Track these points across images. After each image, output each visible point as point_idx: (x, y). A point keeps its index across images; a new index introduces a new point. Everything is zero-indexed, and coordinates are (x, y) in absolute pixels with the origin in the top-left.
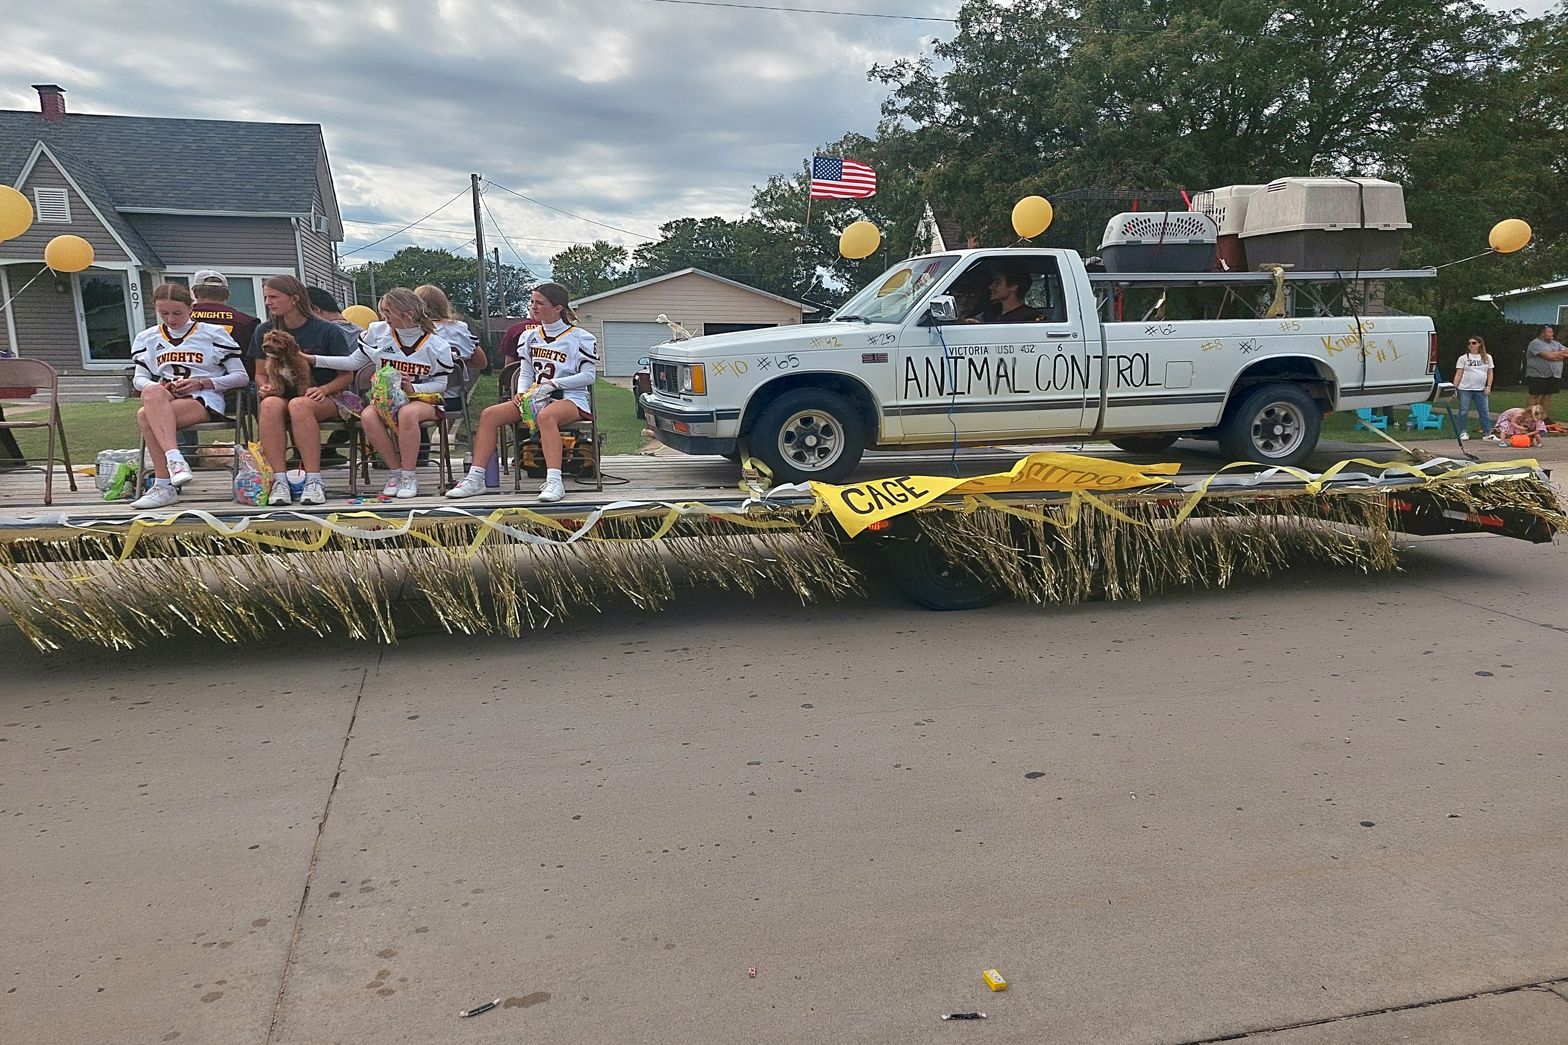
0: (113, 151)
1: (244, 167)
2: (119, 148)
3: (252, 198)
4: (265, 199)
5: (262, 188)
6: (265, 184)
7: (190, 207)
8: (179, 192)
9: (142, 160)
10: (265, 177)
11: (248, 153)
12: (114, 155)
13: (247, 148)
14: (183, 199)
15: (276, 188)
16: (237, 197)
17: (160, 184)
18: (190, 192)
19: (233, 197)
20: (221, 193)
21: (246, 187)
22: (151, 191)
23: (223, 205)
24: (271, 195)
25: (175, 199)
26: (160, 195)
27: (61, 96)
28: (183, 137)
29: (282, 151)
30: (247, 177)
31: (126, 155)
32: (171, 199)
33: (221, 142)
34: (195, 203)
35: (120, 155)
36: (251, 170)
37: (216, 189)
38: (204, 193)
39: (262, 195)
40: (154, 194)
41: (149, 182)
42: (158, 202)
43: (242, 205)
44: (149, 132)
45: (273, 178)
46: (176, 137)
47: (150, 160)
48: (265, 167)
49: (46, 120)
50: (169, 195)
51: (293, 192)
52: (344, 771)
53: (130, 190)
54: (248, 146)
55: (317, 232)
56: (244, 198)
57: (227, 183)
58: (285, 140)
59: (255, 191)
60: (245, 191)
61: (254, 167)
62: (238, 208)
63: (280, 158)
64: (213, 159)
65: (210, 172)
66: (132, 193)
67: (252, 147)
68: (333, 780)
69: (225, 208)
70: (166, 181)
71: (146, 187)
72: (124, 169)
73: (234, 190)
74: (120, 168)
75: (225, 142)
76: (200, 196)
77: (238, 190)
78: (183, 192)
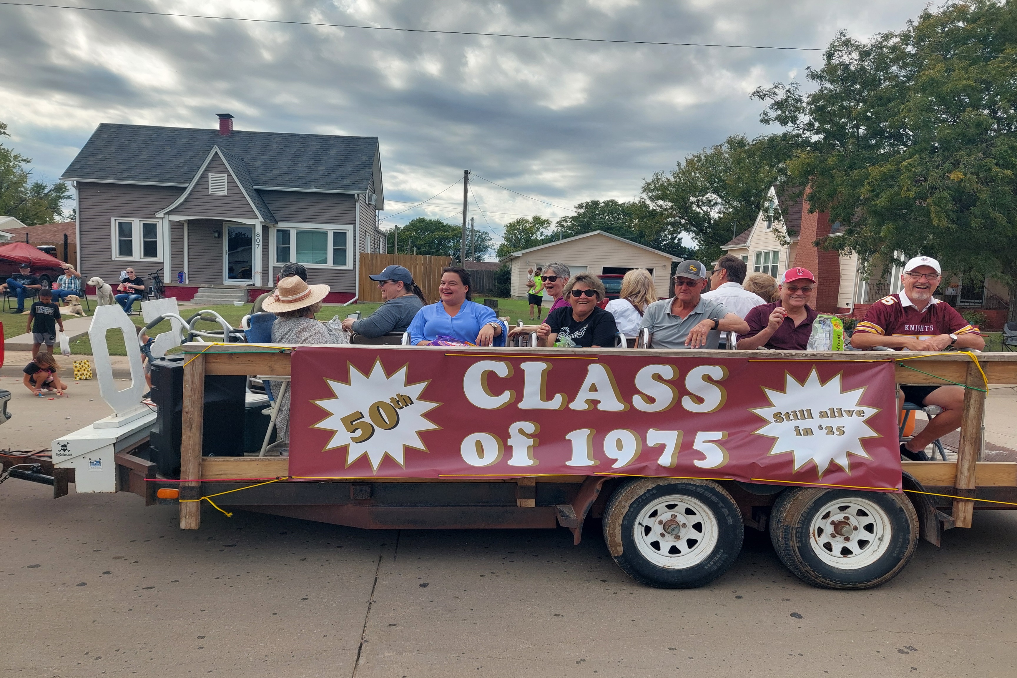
0: (256, 152)
1: (331, 162)
2: (260, 150)
3: (334, 182)
4: (342, 182)
5: (340, 175)
6: (342, 173)
7: (297, 186)
8: (292, 177)
9: (272, 158)
10: (343, 169)
11: (334, 154)
12: (256, 154)
13: (334, 151)
14: (294, 182)
15: (348, 175)
16: (325, 181)
17: (281, 172)
18: (297, 178)
19: (323, 181)
20: (316, 178)
21: (331, 175)
22: (276, 176)
23: (316, 185)
24: (346, 180)
25: (289, 182)
26: (281, 179)
27: (232, 120)
28: (297, 144)
29: (355, 153)
30: (332, 168)
31: (263, 155)
32: (287, 181)
33: (319, 147)
34: (300, 184)
35: (260, 155)
36: (335, 164)
37: (313, 176)
38: (306, 178)
39: (340, 179)
40: (277, 179)
41: (275, 171)
42: (279, 183)
43: (327, 186)
44: (278, 141)
45: (347, 169)
46: (293, 144)
47: (277, 158)
48: (343, 162)
49: (222, 134)
50: (286, 179)
51: (357, 178)
52: (366, 641)
53: (263, 176)
54: (335, 150)
55: (370, 204)
56: (329, 181)
57: (321, 172)
58: (357, 147)
59: (336, 177)
60: (330, 177)
61: (337, 162)
62: (325, 188)
63: (353, 157)
64: (313, 157)
65: (310, 165)
66: (264, 178)
67: (337, 150)
68: (357, 651)
69: (318, 187)
70: (285, 170)
71: (273, 174)
72: (262, 163)
73: (324, 177)
74: (259, 163)
75: (322, 147)
76: (303, 180)
77: (326, 177)
78: (294, 177)
